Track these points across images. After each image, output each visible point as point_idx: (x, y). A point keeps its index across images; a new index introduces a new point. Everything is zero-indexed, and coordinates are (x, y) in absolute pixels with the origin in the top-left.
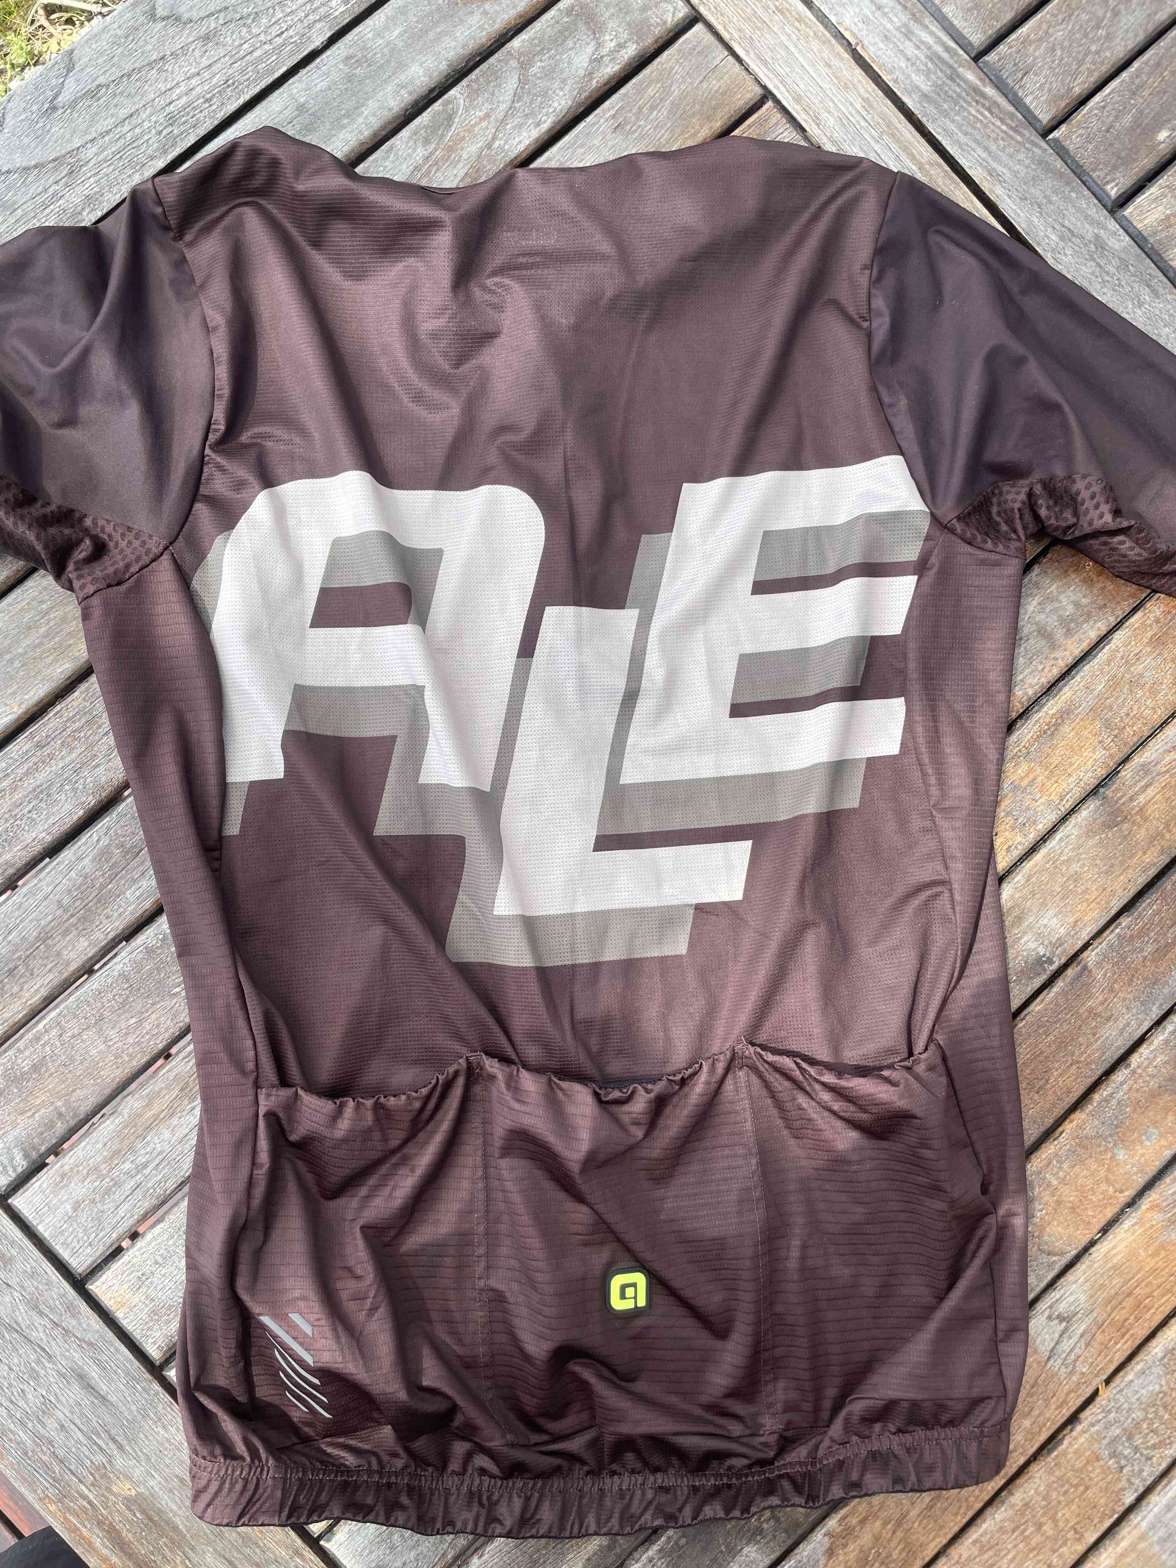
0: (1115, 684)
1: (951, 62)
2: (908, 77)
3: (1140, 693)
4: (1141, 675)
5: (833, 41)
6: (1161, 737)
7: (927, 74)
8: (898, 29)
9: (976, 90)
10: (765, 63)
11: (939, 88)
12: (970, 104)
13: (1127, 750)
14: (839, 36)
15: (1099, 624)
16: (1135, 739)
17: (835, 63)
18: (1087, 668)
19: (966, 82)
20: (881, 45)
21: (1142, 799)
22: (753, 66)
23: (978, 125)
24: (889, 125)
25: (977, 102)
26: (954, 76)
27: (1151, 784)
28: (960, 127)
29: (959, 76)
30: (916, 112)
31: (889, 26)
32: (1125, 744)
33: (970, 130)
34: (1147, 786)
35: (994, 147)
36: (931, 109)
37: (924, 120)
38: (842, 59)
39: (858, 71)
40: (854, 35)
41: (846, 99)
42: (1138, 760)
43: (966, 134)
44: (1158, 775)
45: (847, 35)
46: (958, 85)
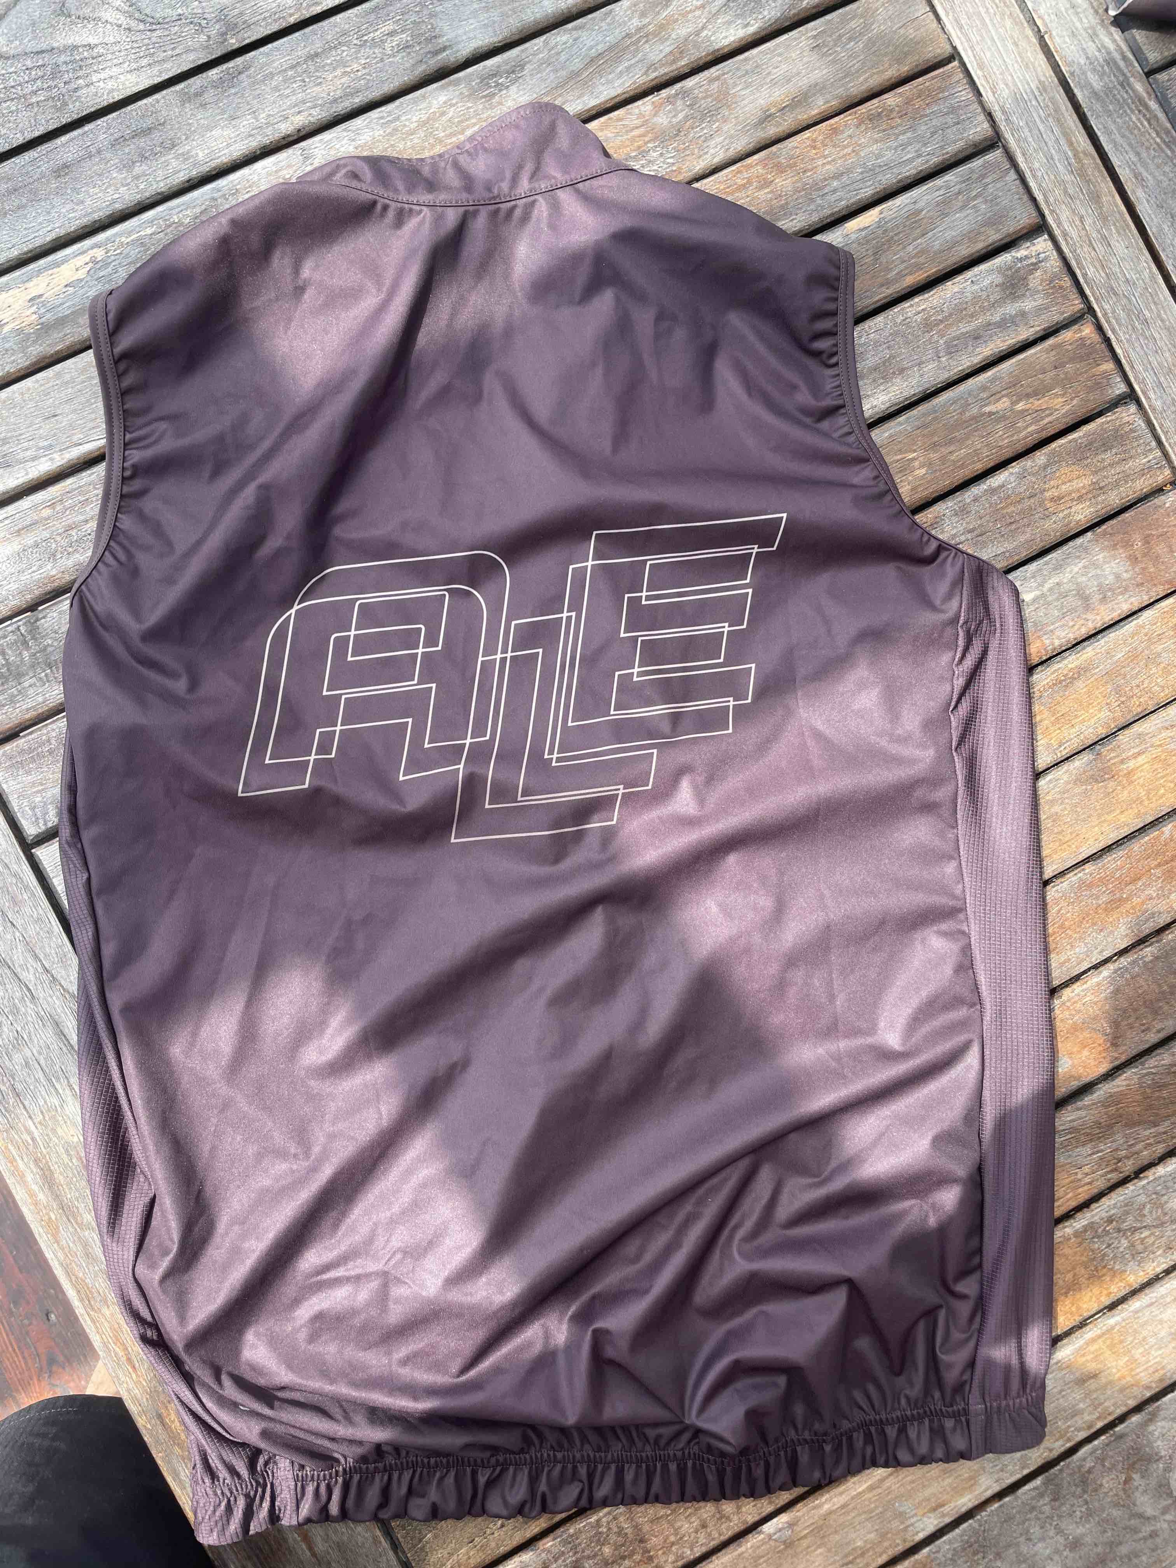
0: (1134, 656)
1: (1126, 71)
2: (1084, 73)
3: (1154, 670)
4: (1159, 655)
5: (1026, 24)
6: (1162, 713)
7: (1102, 75)
8: (1085, 29)
9: (1141, 100)
10: (961, 28)
11: (1108, 91)
12: (1132, 111)
13: (1130, 718)
14: (1032, 22)
15: (1133, 599)
16: (1139, 710)
17: (1023, 44)
18: (1112, 636)
19: (1134, 91)
20: (1067, 39)
21: (1131, 764)
22: (949, 27)
23: (1136, 132)
24: (1057, 110)
25: (1140, 111)
26: (1125, 84)
27: (1144, 752)
28: (1119, 129)
29: (1129, 84)
30: (1083, 105)
31: (1078, 24)
32: (1130, 711)
33: (1127, 133)
34: (1139, 754)
35: (1144, 155)
36: (1098, 106)
37: (1088, 114)
38: (1030, 42)
39: (1041, 57)
40: (1046, 25)
41: (1024, 77)
42: (1137, 728)
43: (1123, 136)
44: (1152, 746)
45: (1039, 22)
46: (1127, 92)
